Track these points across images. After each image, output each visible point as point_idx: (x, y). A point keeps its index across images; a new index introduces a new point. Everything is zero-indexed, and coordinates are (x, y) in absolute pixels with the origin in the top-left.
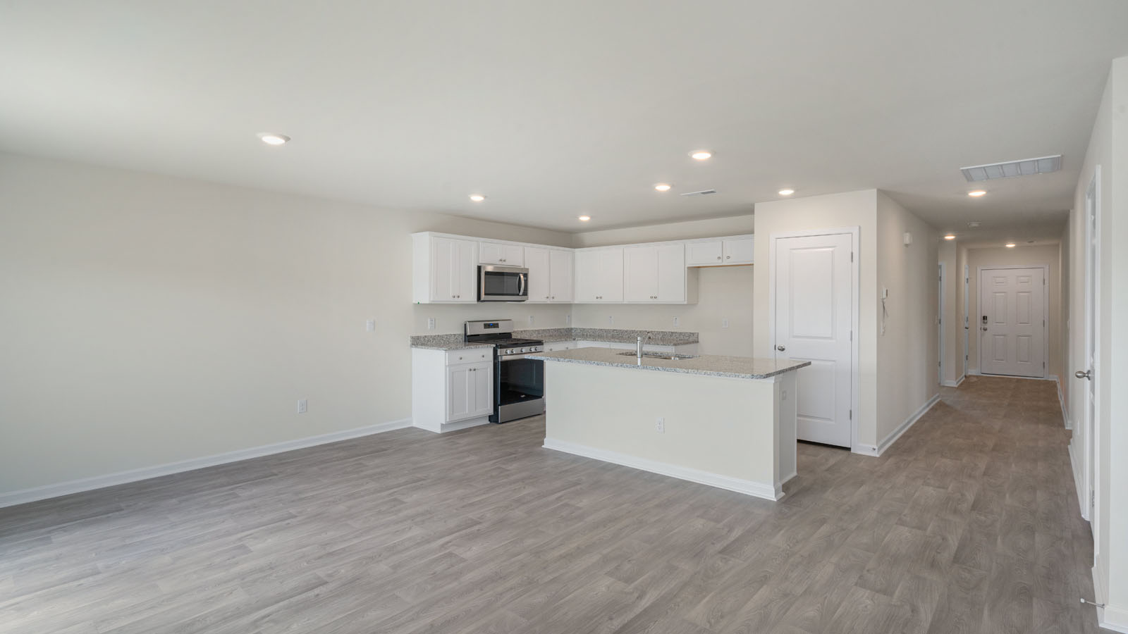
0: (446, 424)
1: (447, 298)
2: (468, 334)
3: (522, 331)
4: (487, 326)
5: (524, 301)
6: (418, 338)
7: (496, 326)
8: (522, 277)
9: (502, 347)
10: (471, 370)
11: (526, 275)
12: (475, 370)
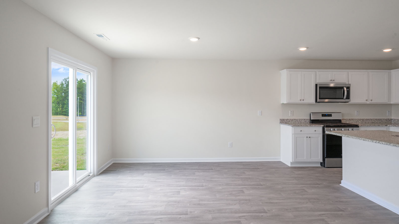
0: (292, 163)
1: (297, 101)
2: (312, 119)
3: (350, 119)
4: (323, 115)
5: (348, 102)
6: (283, 120)
7: (330, 115)
8: (345, 89)
9: (327, 127)
10: (307, 137)
11: (348, 88)
12: (310, 137)
